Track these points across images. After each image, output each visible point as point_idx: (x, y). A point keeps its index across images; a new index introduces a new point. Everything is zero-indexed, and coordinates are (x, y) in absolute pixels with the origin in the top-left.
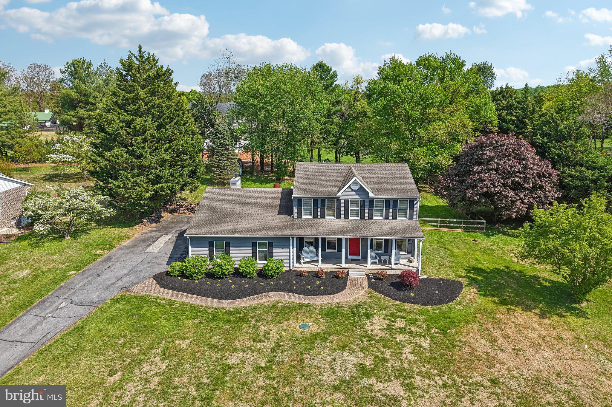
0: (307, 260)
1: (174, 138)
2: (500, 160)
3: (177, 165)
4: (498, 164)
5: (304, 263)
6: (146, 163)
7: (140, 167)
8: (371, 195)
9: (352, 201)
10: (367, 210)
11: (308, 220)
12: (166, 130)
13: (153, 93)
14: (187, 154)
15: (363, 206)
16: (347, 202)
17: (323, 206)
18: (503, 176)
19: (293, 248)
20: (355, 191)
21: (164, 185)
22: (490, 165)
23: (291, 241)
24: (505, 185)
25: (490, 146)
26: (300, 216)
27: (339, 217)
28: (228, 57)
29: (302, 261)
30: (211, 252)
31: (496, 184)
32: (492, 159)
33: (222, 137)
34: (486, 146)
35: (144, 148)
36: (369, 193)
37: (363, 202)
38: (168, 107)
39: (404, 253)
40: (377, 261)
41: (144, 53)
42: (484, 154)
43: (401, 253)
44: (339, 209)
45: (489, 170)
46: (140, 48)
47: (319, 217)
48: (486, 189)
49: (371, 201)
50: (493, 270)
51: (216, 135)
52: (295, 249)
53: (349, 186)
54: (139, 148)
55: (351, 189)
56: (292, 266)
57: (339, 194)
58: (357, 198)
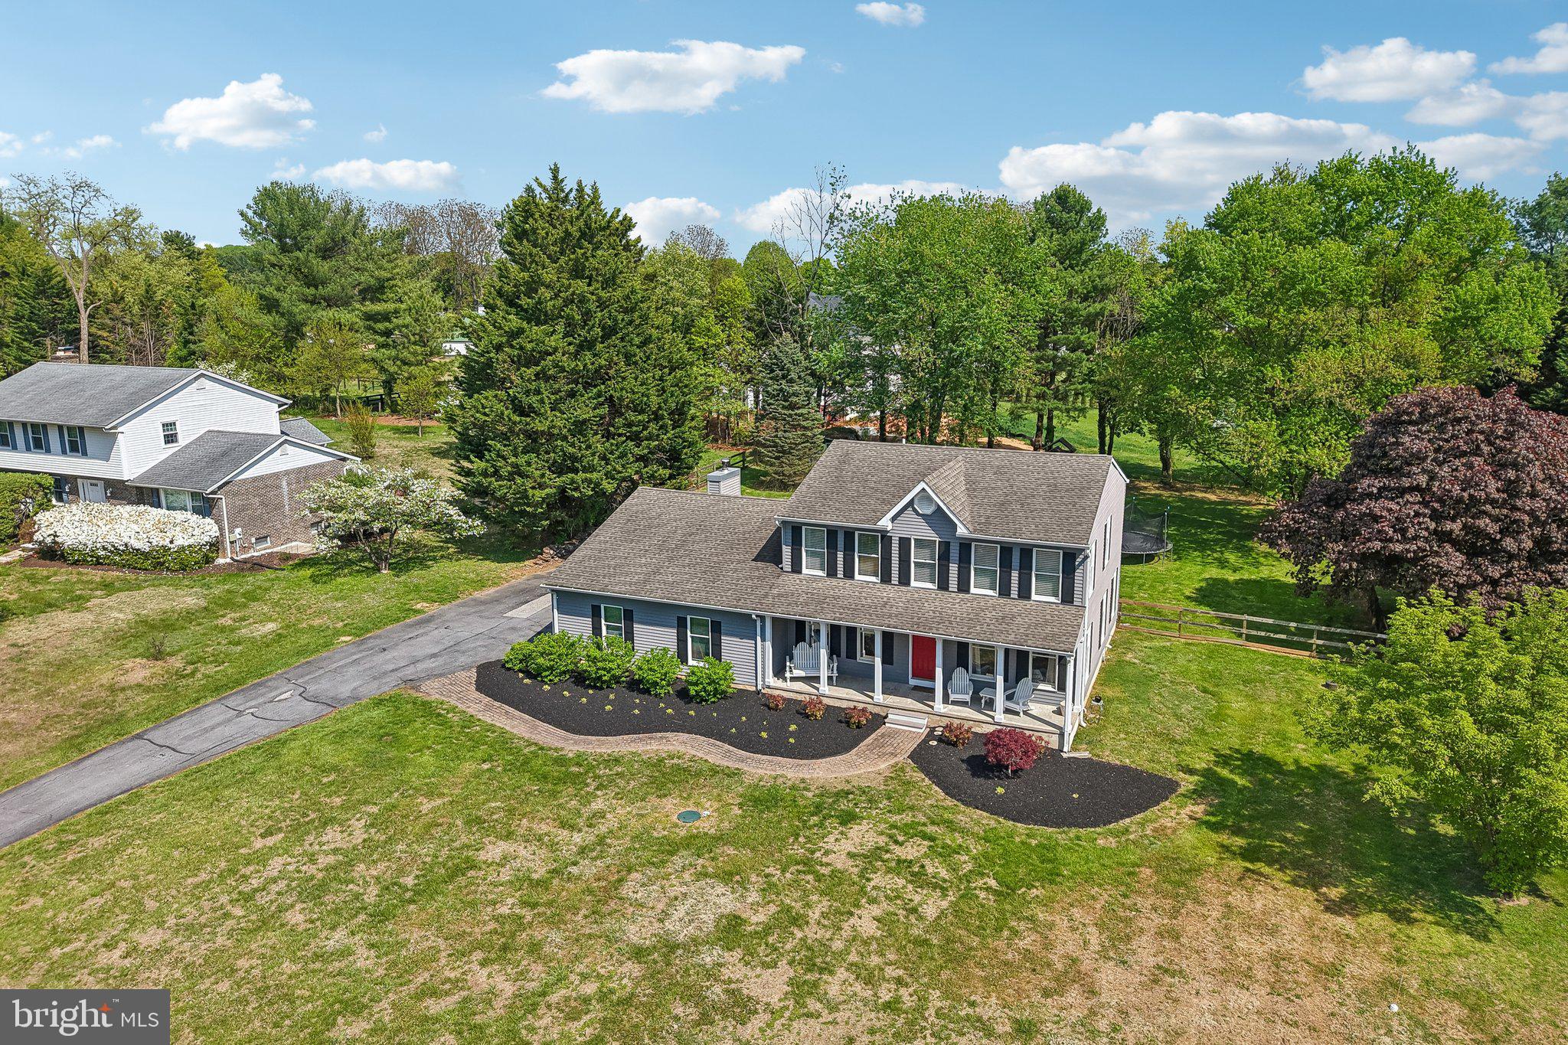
0: (797, 673)
1: (612, 372)
2: (1440, 464)
3: (620, 435)
4: (1432, 477)
5: (793, 679)
6: (540, 426)
7: (532, 436)
8: (961, 531)
9: (920, 543)
10: (954, 569)
11: (815, 578)
12: (595, 355)
13: (577, 272)
14: (642, 412)
15: (944, 557)
16: (904, 543)
17: (849, 549)
18: (1434, 510)
19: (763, 640)
20: (923, 516)
21: (581, 475)
22: (1409, 475)
23: (759, 624)
24: (1439, 538)
26: (796, 568)
27: (886, 579)
28: (833, 180)
29: (788, 675)
30: (597, 630)
32: (1419, 458)
33: (784, 377)
35: (538, 392)
36: (955, 526)
37: (945, 547)
38: (602, 305)
39: (1049, 688)
40: (967, 698)
41: (562, 181)
42: (1397, 444)
43: (1041, 686)
44: (887, 559)
45: (1402, 491)
46: (555, 171)
47: (840, 574)
48: (1378, 545)
49: (965, 546)
50: (1306, 769)
52: (769, 644)
53: (911, 503)
55: (915, 510)
56: (760, 683)
57: (885, 523)
58: (929, 534)
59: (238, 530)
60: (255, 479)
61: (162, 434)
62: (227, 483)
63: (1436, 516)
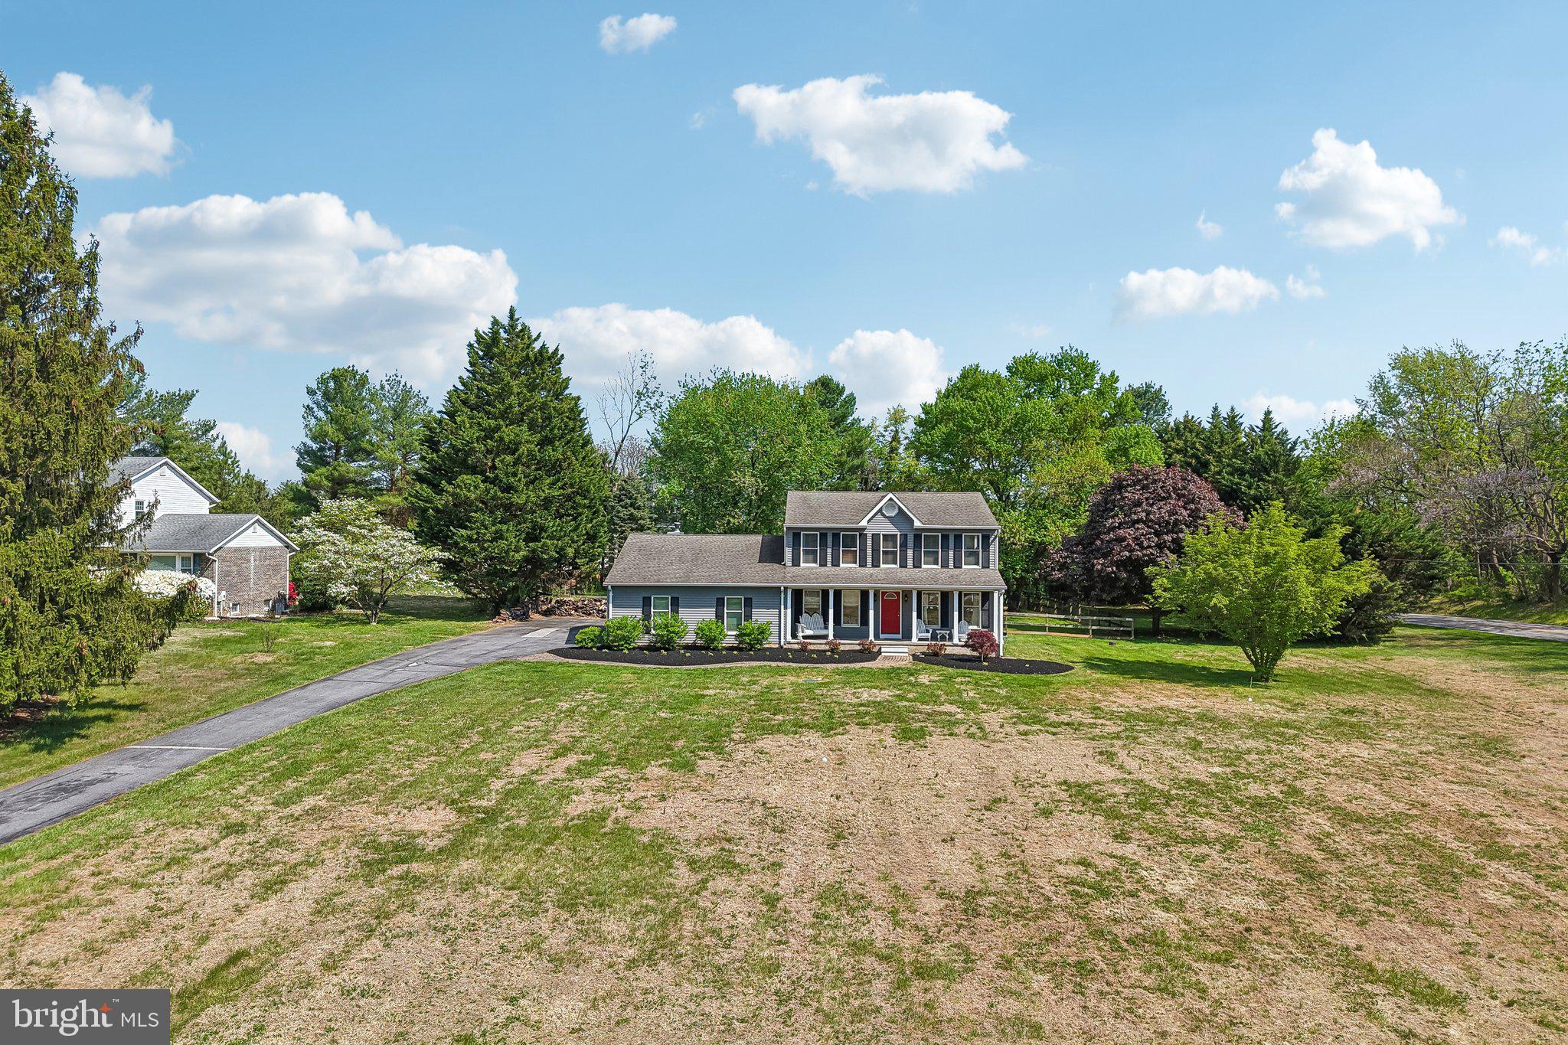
0: (809, 633)
1: (565, 465)
2: (1151, 505)
4: (1148, 513)
5: (804, 637)
6: (519, 499)
7: (508, 507)
8: (917, 524)
9: (886, 536)
10: (910, 552)
11: (811, 569)
12: (553, 450)
15: (904, 545)
16: (875, 537)
17: (835, 545)
18: (1156, 530)
19: (786, 608)
20: (889, 518)
22: (1135, 513)
23: (782, 596)
24: (1160, 547)
25: (1135, 484)
26: (796, 562)
27: (863, 564)
29: (800, 634)
30: (647, 616)
31: (1145, 544)
32: (1138, 504)
34: (1128, 485)
35: (515, 475)
36: (912, 521)
37: (905, 537)
40: (928, 635)
42: (1123, 498)
43: (971, 627)
44: (863, 550)
45: (1133, 523)
46: (512, 312)
47: (829, 564)
48: (1127, 554)
49: (919, 535)
51: (622, 500)
52: (789, 611)
53: (880, 511)
54: (507, 474)
55: (883, 515)
56: (782, 640)
57: (864, 523)
58: (892, 530)
59: (224, 593)
60: (237, 550)
61: (134, 511)
62: (220, 548)
63: (1157, 534)
